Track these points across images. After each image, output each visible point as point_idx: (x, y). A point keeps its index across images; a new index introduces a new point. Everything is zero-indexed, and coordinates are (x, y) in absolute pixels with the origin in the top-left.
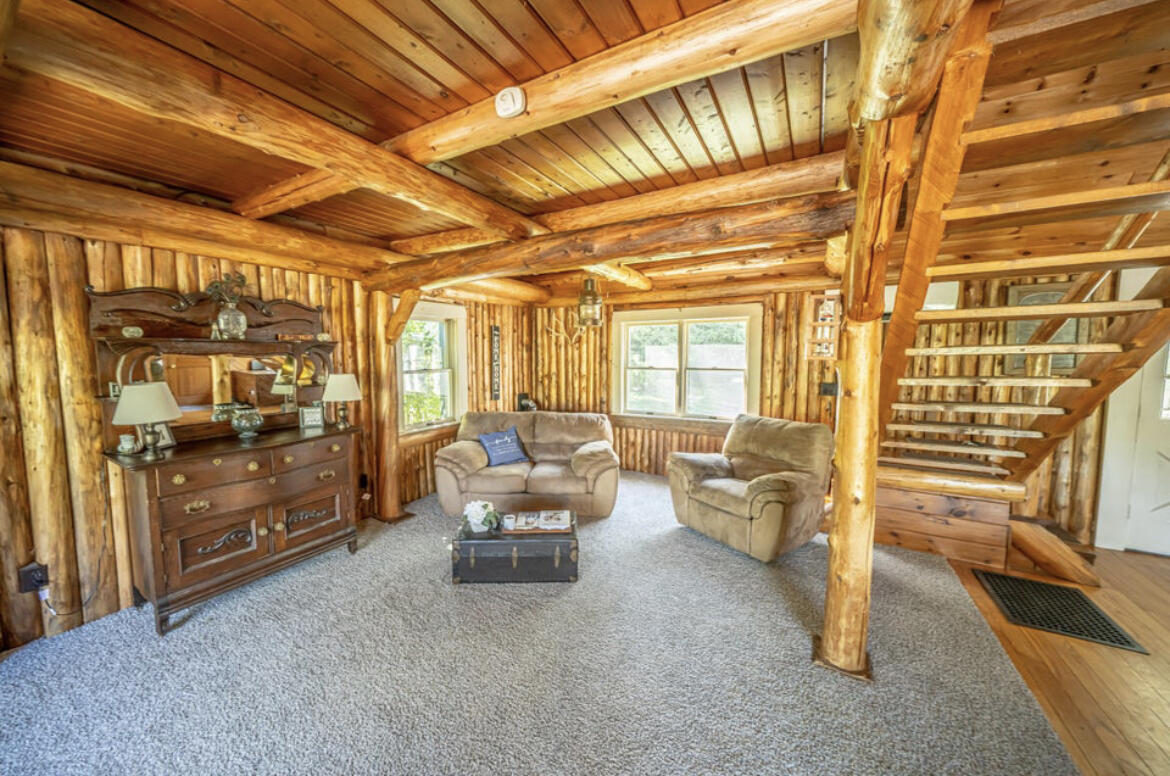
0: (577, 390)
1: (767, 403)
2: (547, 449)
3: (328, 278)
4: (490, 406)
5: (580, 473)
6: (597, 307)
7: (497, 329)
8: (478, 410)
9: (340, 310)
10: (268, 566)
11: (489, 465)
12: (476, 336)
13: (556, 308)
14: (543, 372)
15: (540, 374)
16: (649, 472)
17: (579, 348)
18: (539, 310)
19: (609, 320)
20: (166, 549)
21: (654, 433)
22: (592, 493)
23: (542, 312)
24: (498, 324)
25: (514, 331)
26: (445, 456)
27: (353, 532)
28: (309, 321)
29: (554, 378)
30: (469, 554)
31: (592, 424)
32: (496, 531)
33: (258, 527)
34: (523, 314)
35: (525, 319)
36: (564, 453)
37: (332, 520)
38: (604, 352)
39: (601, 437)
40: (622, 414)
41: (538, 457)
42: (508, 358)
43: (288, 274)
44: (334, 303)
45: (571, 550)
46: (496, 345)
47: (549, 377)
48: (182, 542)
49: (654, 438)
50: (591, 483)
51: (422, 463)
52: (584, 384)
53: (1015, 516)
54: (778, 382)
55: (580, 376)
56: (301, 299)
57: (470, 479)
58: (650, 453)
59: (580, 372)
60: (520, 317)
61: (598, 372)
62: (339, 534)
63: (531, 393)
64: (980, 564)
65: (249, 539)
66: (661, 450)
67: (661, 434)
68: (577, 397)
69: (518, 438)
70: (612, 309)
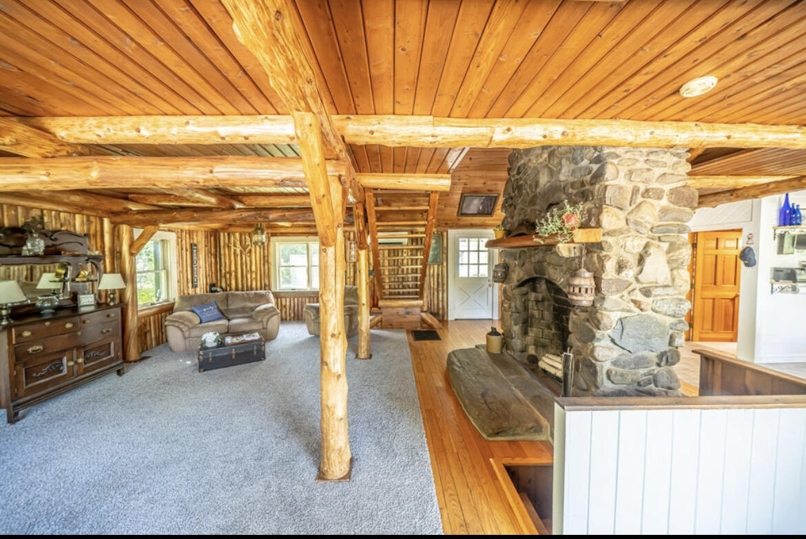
0: (249, 280)
1: (348, 280)
2: (237, 311)
3: (88, 217)
4: (191, 291)
5: (259, 320)
6: (264, 236)
7: (196, 245)
8: (184, 294)
9: (95, 235)
10: (73, 383)
11: (201, 322)
12: (182, 249)
13: (234, 233)
14: (225, 270)
15: (223, 271)
16: (294, 320)
17: (250, 256)
18: (222, 234)
19: (269, 241)
20: (17, 374)
21: (296, 299)
22: (266, 328)
23: (224, 235)
24: (195, 242)
25: (206, 246)
26: (171, 319)
27: (121, 363)
28: (80, 243)
29: (233, 274)
30: (208, 355)
31: (262, 296)
32: (221, 344)
33: (68, 361)
34: (211, 236)
35: (212, 239)
36: (247, 313)
37: (109, 357)
38: (266, 258)
39: (268, 301)
40: (278, 291)
41: (231, 316)
42: (202, 262)
43: (62, 214)
44: (92, 231)
45: (262, 346)
46: (195, 255)
47: (230, 273)
48: (25, 370)
49: (296, 302)
50: (265, 323)
51: (148, 328)
52: (254, 276)
53: (422, 311)
54: (352, 270)
55: (251, 272)
56: (72, 229)
57: (191, 330)
58: (294, 309)
59: (251, 270)
60: (209, 237)
61: (262, 269)
62: (113, 364)
63: (217, 283)
64: (415, 329)
65: (62, 368)
66: (300, 307)
67: (300, 299)
68: (249, 284)
69: (218, 307)
70: (270, 235)
